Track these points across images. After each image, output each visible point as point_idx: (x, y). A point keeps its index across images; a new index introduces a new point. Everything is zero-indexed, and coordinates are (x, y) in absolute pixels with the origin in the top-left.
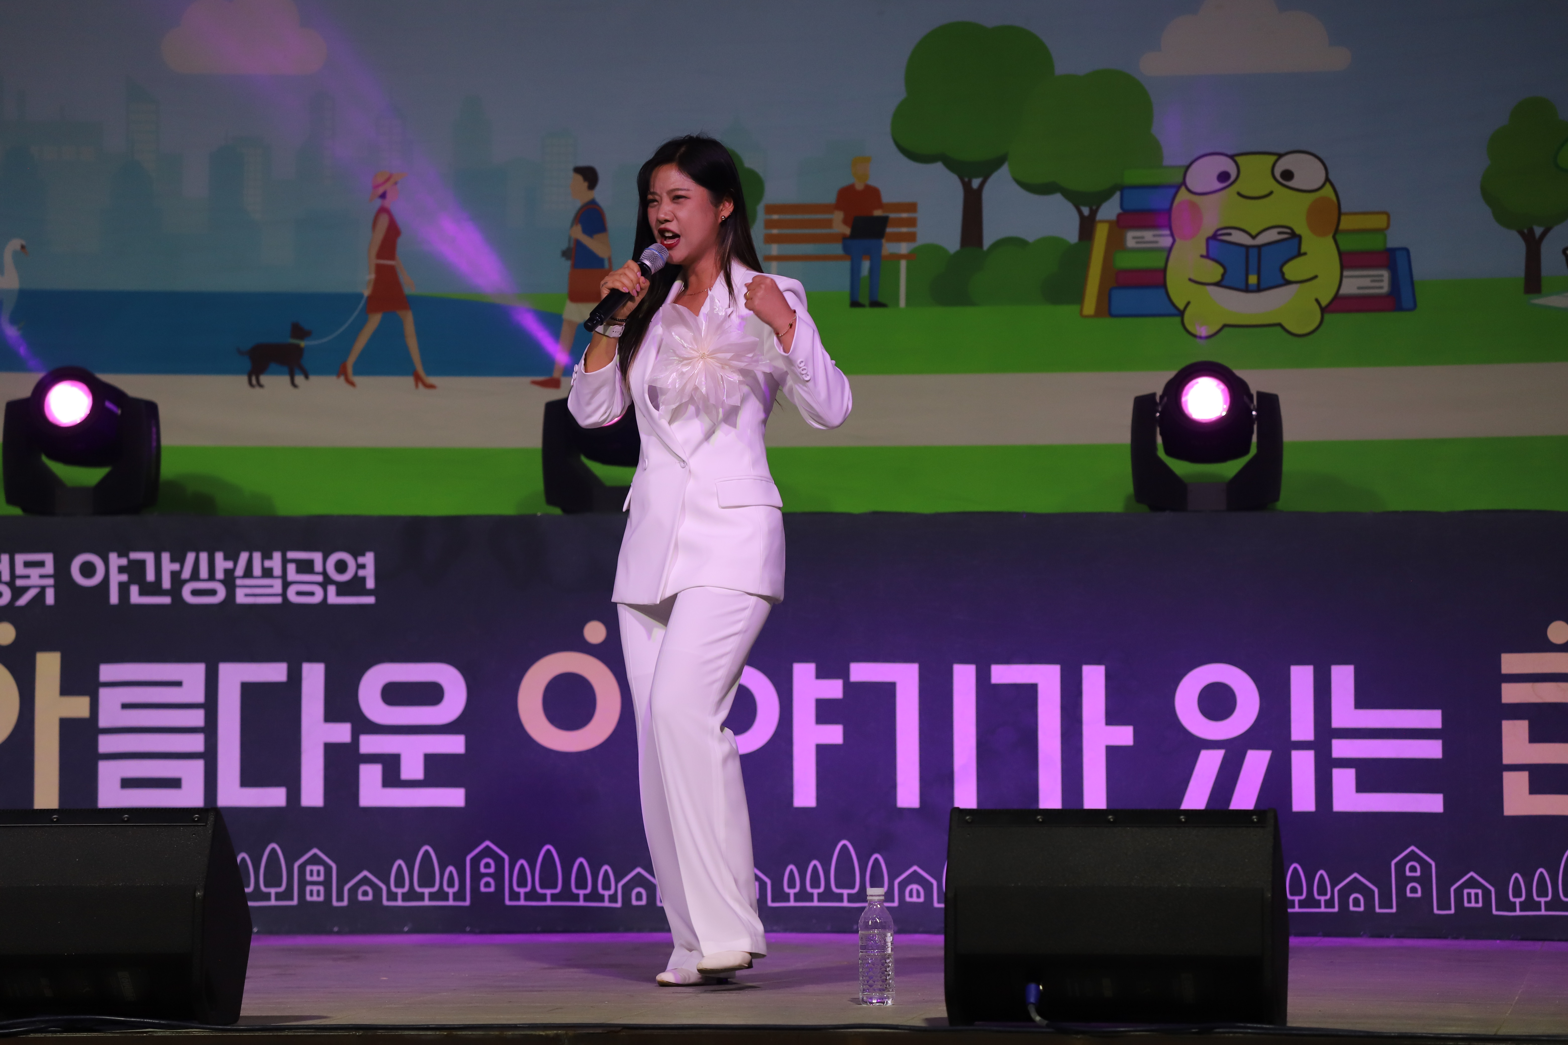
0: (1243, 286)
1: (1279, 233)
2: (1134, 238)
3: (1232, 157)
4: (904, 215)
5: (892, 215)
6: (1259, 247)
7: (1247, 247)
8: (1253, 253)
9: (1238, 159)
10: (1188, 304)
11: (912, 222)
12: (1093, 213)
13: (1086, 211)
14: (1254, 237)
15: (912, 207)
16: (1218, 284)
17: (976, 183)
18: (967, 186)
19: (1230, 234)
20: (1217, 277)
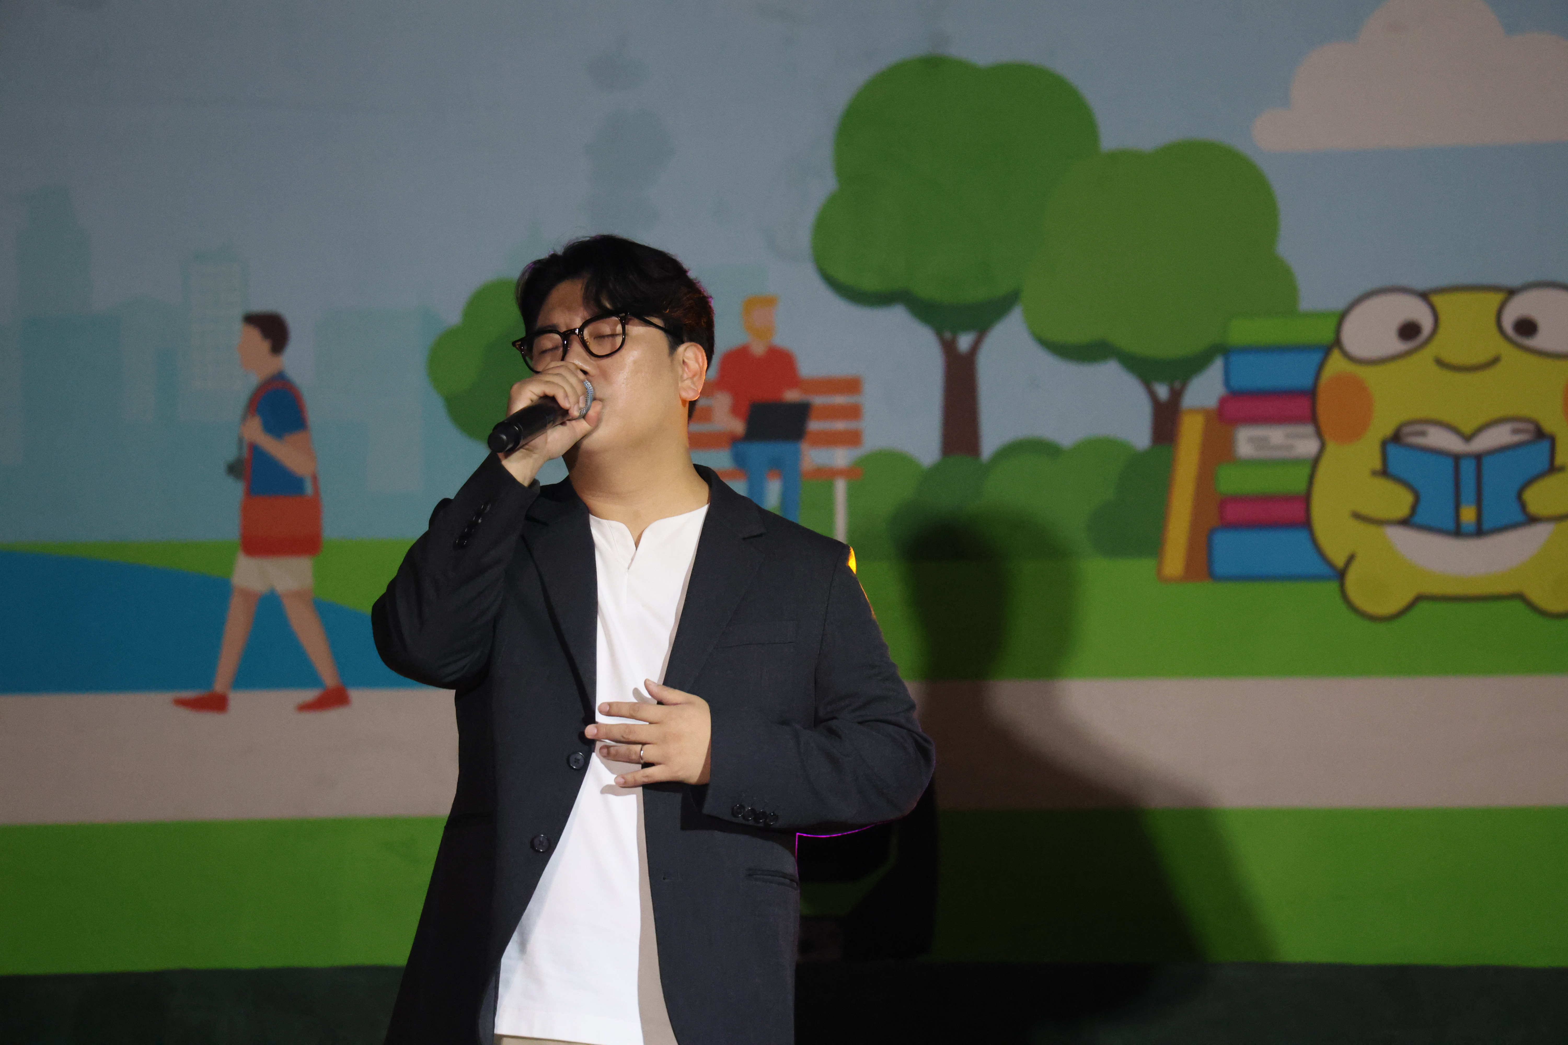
0: (1450, 525)
1: (1515, 431)
2: (1252, 440)
3: (1424, 296)
4: (839, 400)
5: (819, 400)
6: (1478, 458)
7: (1457, 458)
8: (1468, 469)
9: (1437, 300)
10: (1351, 558)
11: (854, 412)
12: (1176, 395)
13: (1163, 392)
14: (1467, 438)
15: (852, 385)
16: (1405, 522)
17: (964, 342)
18: (949, 348)
19: (1423, 434)
20: (1403, 511)
